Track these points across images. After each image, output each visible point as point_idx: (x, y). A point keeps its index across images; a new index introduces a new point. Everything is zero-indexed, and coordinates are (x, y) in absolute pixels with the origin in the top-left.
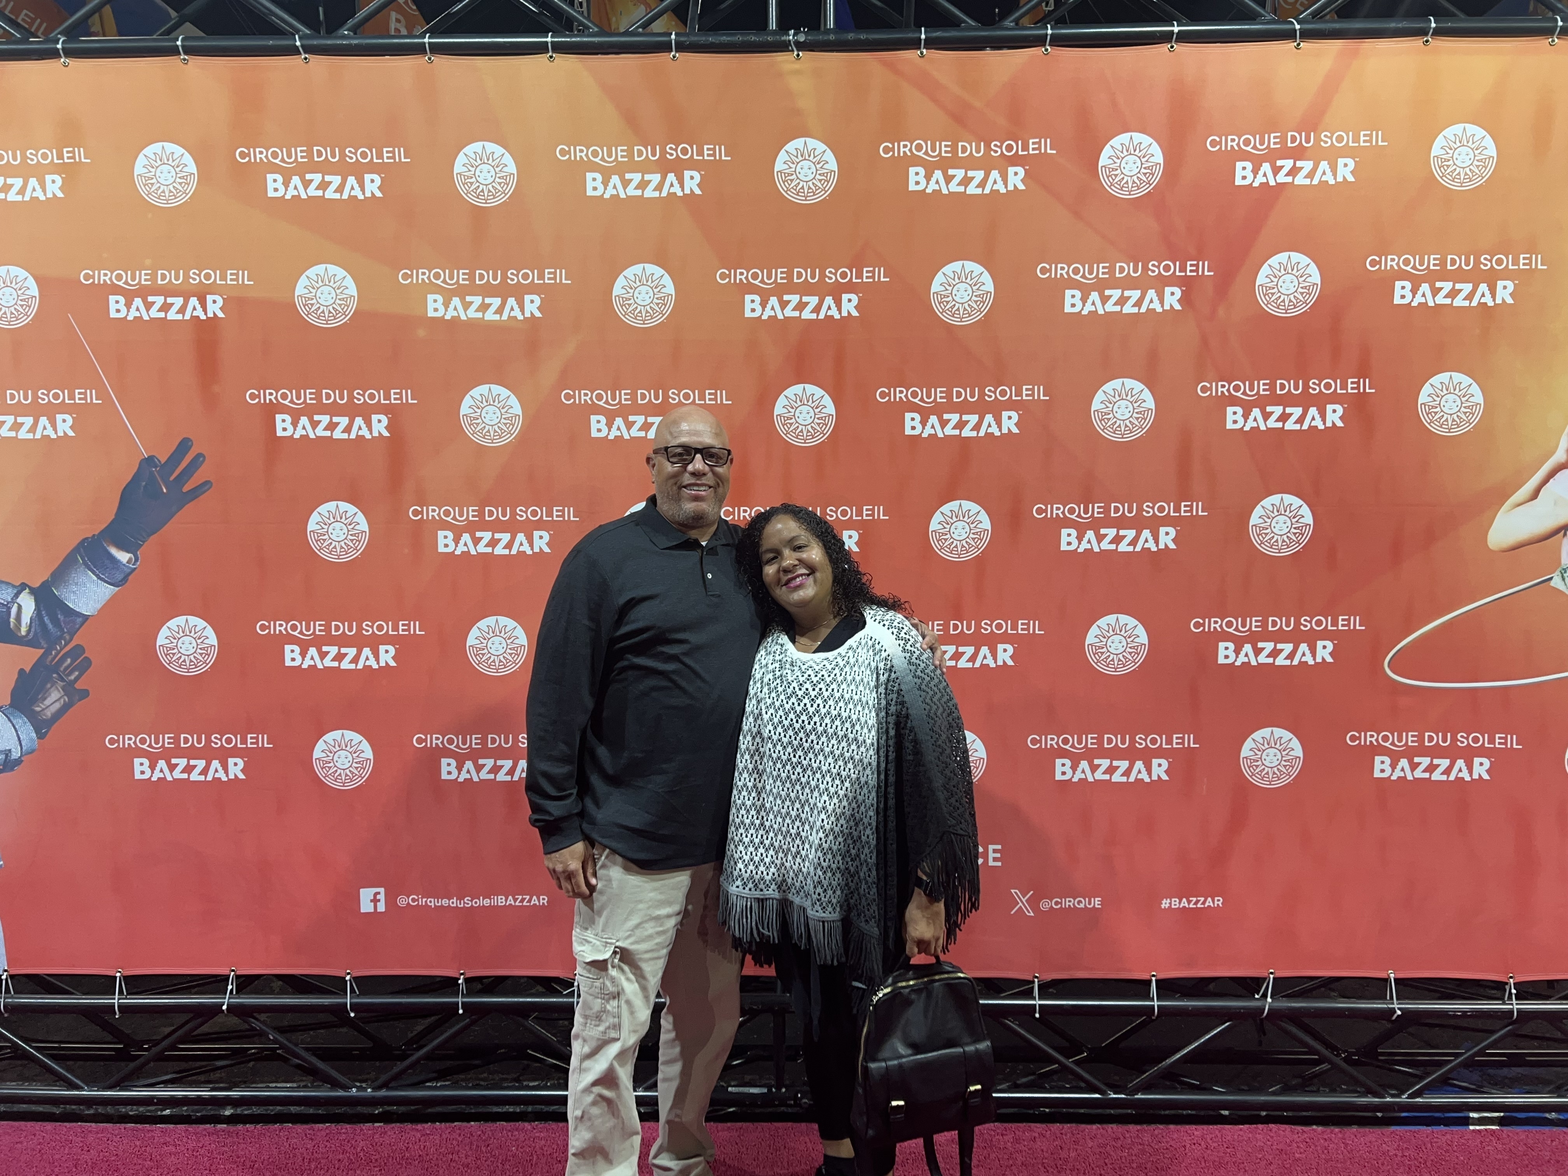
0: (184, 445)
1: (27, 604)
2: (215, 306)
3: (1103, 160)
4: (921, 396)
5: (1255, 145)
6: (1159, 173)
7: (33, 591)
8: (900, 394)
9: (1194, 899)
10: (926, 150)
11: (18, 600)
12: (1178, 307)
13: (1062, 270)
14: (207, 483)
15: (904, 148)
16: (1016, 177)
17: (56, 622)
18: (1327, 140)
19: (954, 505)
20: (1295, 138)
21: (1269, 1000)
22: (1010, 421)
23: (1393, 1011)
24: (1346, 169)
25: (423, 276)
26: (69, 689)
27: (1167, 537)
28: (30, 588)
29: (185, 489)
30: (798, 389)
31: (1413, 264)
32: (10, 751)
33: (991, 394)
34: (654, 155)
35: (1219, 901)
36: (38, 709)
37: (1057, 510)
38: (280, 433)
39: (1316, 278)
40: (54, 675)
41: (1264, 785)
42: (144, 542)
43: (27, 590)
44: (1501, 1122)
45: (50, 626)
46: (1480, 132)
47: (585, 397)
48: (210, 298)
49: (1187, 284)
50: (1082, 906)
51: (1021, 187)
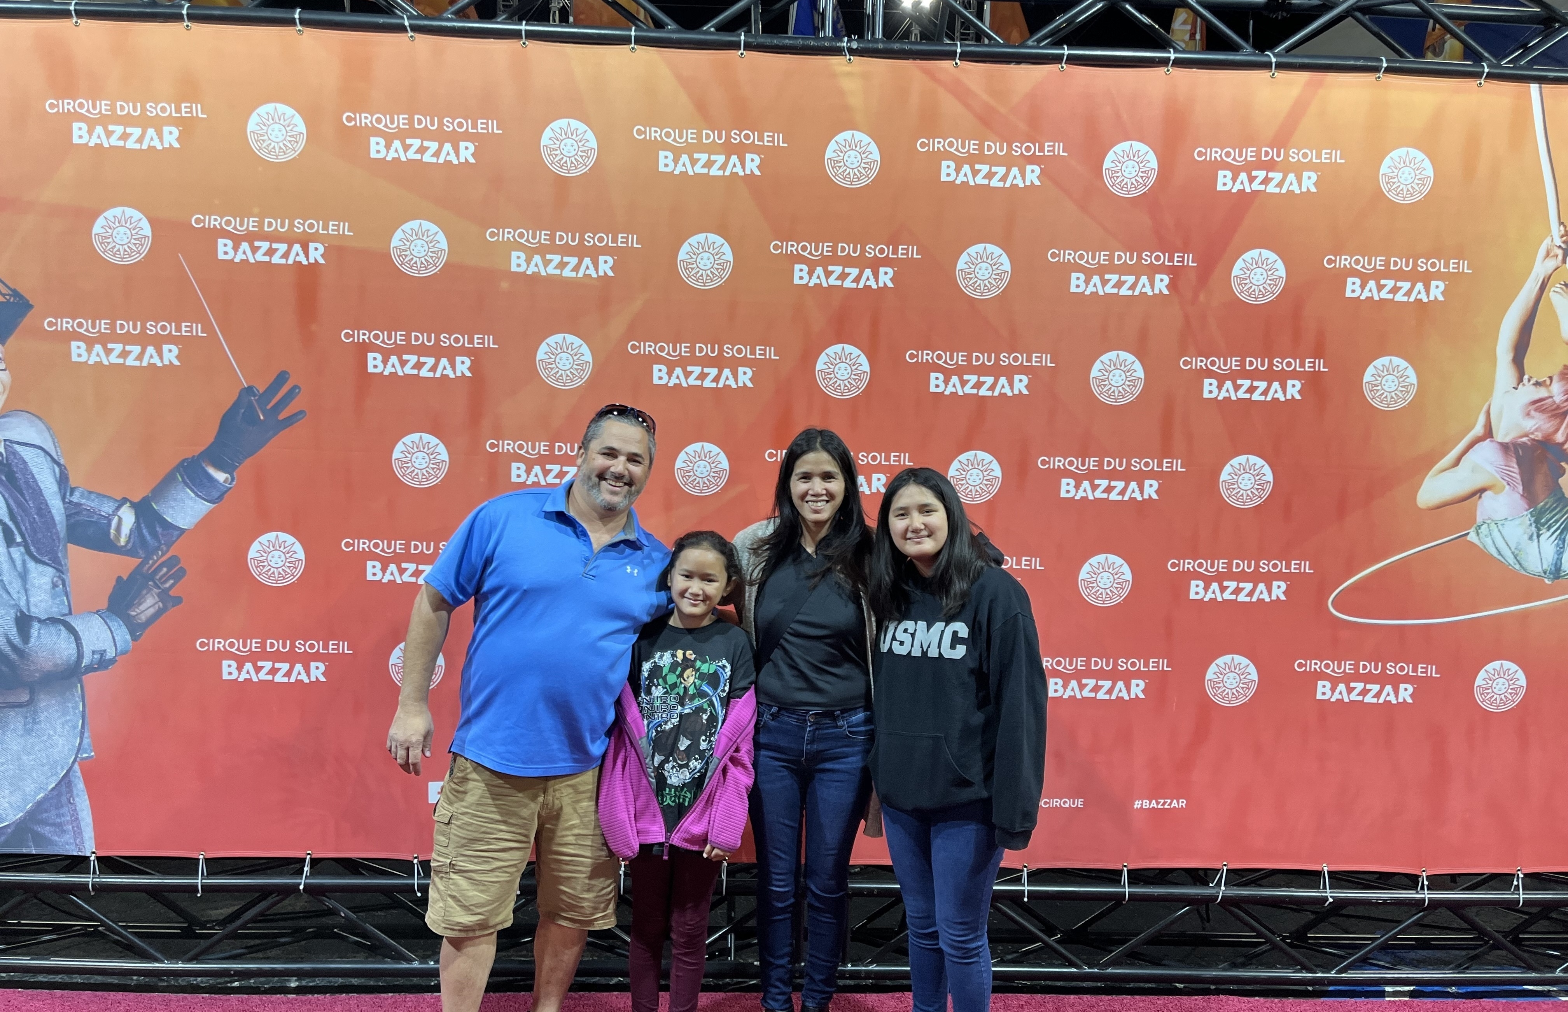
0: (282, 378)
1: (128, 518)
2: (317, 252)
3: (1107, 164)
4: (945, 359)
5: (1235, 157)
6: (1153, 176)
7: (134, 506)
8: (927, 356)
9: (1162, 801)
10: (957, 147)
11: (120, 513)
12: (1166, 292)
13: (1069, 256)
14: (301, 412)
15: (939, 144)
16: (1033, 174)
17: (154, 534)
18: (1294, 156)
19: (970, 454)
20: (1269, 153)
21: (1223, 888)
22: (1021, 384)
23: (1326, 899)
24: (1309, 181)
25: (508, 234)
26: (164, 595)
27: (1151, 488)
28: (131, 502)
29: (281, 417)
30: (838, 348)
31: (1363, 264)
32: (105, 651)
33: (1006, 359)
34: (720, 138)
35: (1183, 803)
36: (133, 613)
37: (1059, 462)
38: (371, 370)
39: (1282, 272)
40: (151, 583)
41: (1224, 703)
42: (240, 464)
43: (128, 504)
44: (1412, 994)
45: (148, 537)
46: (1420, 155)
47: (649, 348)
48: (312, 246)
49: (1175, 273)
50: (1067, 805)
51: (1037, 183)
